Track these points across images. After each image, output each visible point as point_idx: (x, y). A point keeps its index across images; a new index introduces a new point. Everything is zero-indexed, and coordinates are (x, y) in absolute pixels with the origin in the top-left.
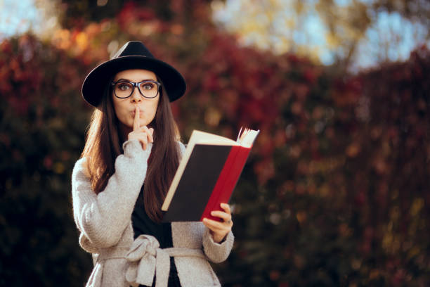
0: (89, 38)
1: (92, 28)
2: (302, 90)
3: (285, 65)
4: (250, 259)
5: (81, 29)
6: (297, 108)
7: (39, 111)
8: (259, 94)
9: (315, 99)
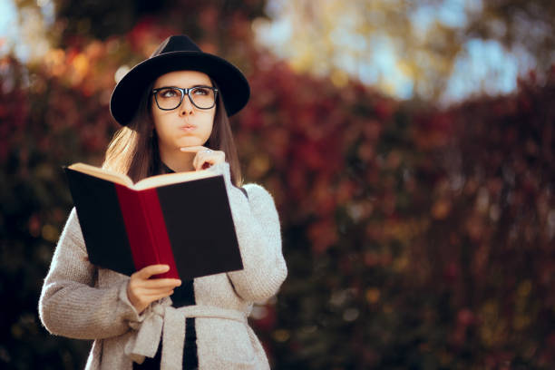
0: (90, 62)
1: (94, 49)
2: (373, 129)
3: (350, 97)
4: (305, 352)
5: (79, 50)
6: (366, 152)
7: (24, 156)
8: (316, 133)
9: (389, 141)
